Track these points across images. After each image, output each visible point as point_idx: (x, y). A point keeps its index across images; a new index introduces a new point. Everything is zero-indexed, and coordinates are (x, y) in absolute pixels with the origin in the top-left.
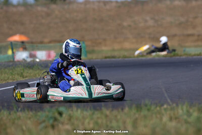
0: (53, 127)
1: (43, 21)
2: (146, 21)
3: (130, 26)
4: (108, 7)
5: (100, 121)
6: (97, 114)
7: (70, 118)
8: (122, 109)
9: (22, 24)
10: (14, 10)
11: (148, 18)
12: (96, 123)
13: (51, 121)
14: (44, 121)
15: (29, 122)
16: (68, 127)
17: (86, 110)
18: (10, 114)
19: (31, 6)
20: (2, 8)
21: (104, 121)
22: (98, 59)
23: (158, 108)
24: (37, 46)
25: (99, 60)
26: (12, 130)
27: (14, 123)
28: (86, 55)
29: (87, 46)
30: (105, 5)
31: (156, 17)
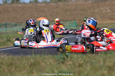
0: (63, 63)
1: (55, 10)
2: (107, 10)
3: (98, 12)
4: (87, 3)
5: (86, 60)
7: (71, 58)
9: (44, 12)
10: (40, 5)
11: (107, 8)
12: (85, 61)
13: (62, 60)
14: (58, 60)
15: (51, 60)
18: (41, 56)
19: (48, 3)
20: (34, 4)
21: (89, 59)
24: (52, 23)
26: (43, 64)
27: (43, 61)
28: (77, 27)
29: (77, 23)
30: (86, 2)
31: (112, 8)
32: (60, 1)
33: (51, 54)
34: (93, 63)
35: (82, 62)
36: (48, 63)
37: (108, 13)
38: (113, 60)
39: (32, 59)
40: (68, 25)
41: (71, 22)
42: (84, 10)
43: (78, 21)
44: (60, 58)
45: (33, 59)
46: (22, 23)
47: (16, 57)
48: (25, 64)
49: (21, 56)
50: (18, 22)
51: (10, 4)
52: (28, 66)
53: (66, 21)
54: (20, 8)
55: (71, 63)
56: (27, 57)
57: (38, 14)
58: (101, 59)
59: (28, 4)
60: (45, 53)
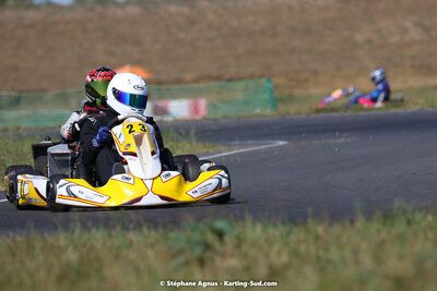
0: (201, 262)
1: (182, 35)
2: (405, 30)
3: (369, 42)
5: (302, 248)
6: (298, 234)
7: (240, 242)
8: (352, 222)
9: (138, 43)
10: (119, 12)
11: (408, 24)
12: (296, 253)
13: (198, 251)
14: (181, 251)
15: (150, 253)
16: (234, 262)
17: (275, 225)
18: (110, 236)
22: (300, 114)
23: (430, 218)
24: (168, 90)
25: (303, 116)
26: (114, 272)
27: (117, 256)
28: (275, 105)
29: (276, 87)
31: (426, 22)
33: (154, 224)
34: (329, 261)
35: (285, 258)
37: (409, 45)
39: (70, 250)
40: (240, 96)
41: (251, 83)
43: (281, 81)
45: (75, 247)
49: (27, 236)
53: (230, 80)
54: (32, 25)
56: (50, 239)
57: (112, 54)
58: (364, 245)
59: (70, 8)
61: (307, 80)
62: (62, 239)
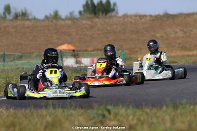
0: (102, 122)
1: (88, 33)
2: (176, 33)
3: (162, 37)
4: (143, 20)
5: (142, 118)
6: (139, 112)
7: (116, 115)
8: (161, 108)
9: (70, 35)
10: (63, 23)
11: (178, 30)
12: (139, 119)
13: (100, 118)
14: (94, 118)
15: (81, 118)
18: (63, 111)
19: (76, 19)
20: (52, 22)
21: (146, 118)
23: (192, 107)
26: (67, 125)
27: (67, 119)
28: (125, 61)
29: (126, 54)
30: (141, 19)
31: (185, 30)
32: (97, 17)
33: (81, 107)
34: (152, 123)
35: (135, 122)
36: (77, 123)
37: (178, 38)
38: (188, 118)
39: (48, 116)
42: (138, 32)
43: (127, 52)
44: (97, 114)
45: (50, 116)
46: (32, 53)
47: (20, 113)
48: (36, 124)
49: (30, 111)
50: (24, 52)
51: (12, 20)
52: (42, 128)
54: (28, 27)
55: (115, 123)
56: (39, 111)
57: (59, 39)
58: (167, 117)
59: (43, 21)
60: (72, 106)
61: (137, 51)
62: (44, 112)
